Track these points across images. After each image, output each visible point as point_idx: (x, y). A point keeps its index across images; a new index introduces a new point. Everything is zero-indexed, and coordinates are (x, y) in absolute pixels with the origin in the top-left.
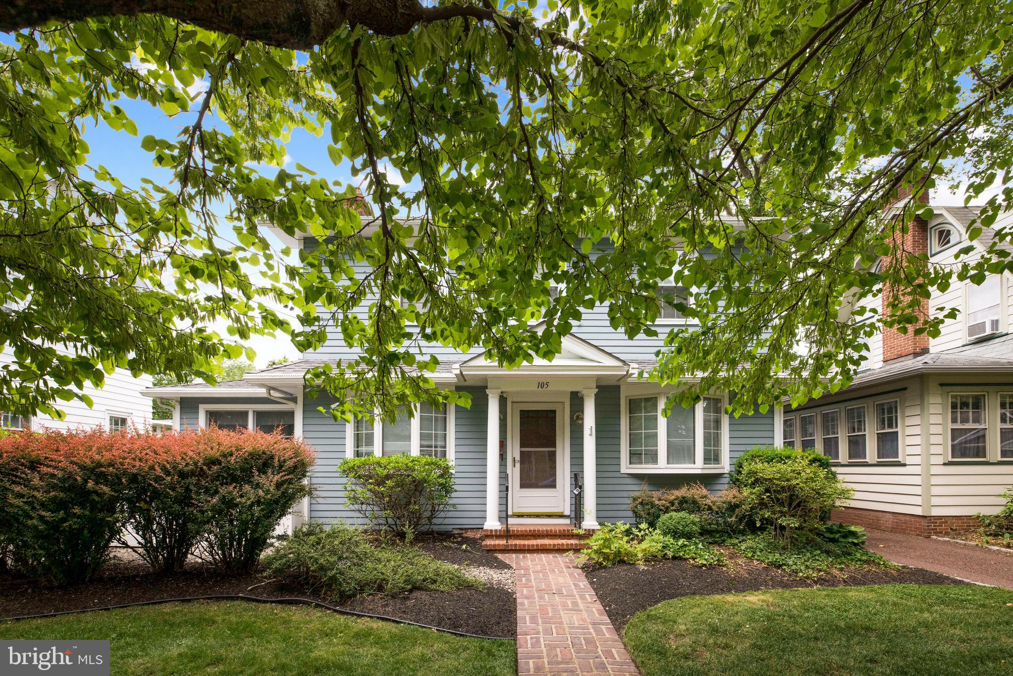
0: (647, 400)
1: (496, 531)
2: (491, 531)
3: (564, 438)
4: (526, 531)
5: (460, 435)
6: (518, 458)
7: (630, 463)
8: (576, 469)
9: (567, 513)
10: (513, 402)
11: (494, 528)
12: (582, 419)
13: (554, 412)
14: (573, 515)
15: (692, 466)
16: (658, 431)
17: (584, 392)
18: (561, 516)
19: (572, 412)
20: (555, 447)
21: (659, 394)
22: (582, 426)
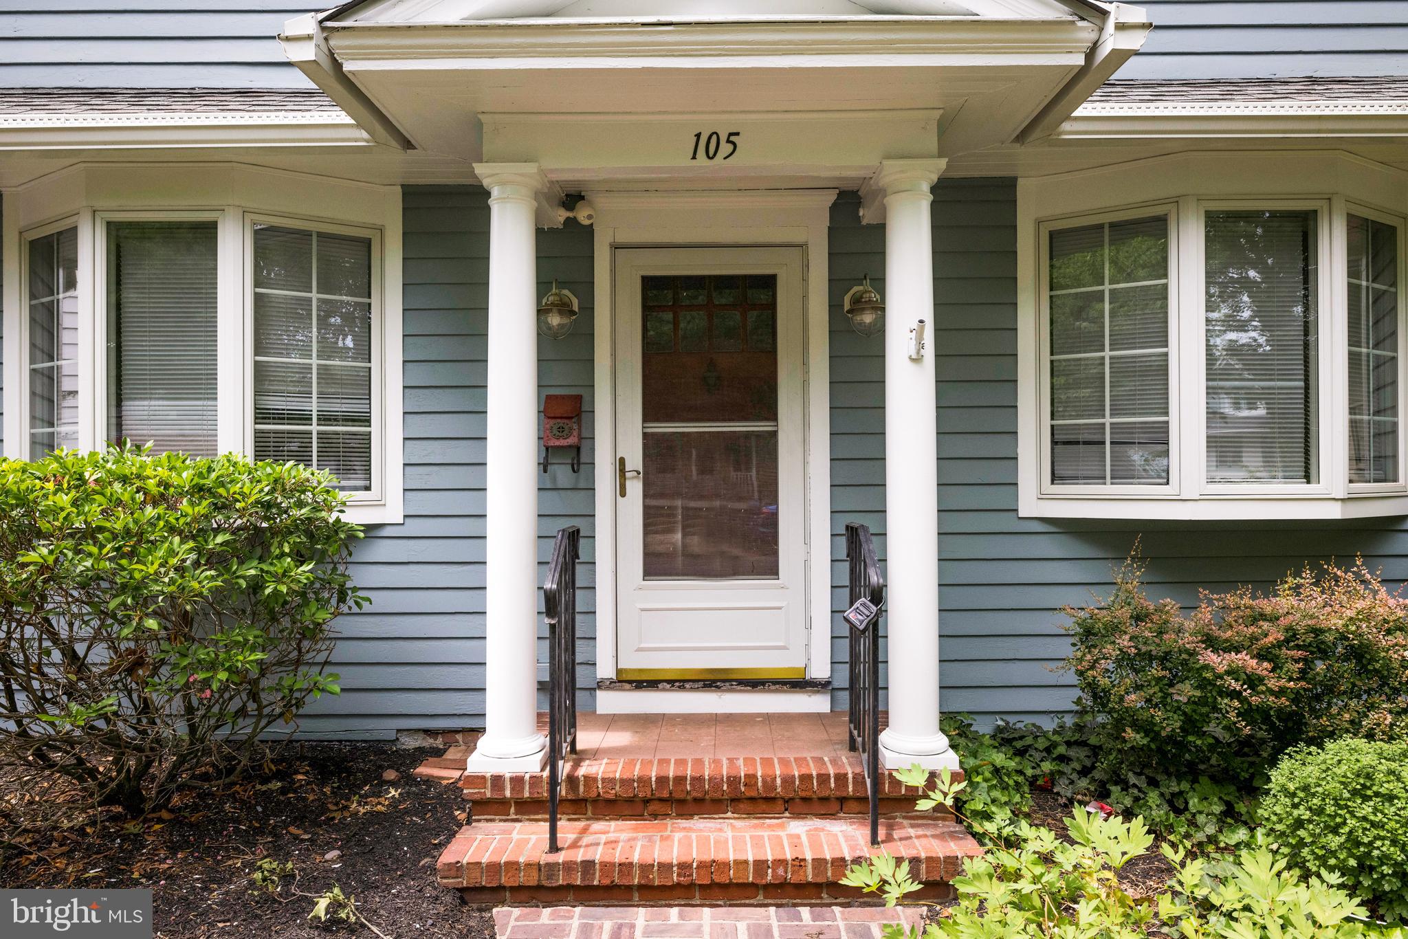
0: (1123, 230)
1: (517, 781)
2: (497, 780)
3: (805, 384)
4: (644, 781)
5: (422, 375)
6: (635, 461)
7: (1055, 478)
8: (855, 499)
9: (820, 669)
10: (616, 247)
11: (507, 770)
12: (880, 308)
13: (768, 283)
14: (843, 680)
15: (1300, 488)
16: (1172, 349)
17: (892, 173)
18: (799, 684)
19: (837, 285)
20: (772, 415)
21: (1176, 201)
22: (877, 334)
